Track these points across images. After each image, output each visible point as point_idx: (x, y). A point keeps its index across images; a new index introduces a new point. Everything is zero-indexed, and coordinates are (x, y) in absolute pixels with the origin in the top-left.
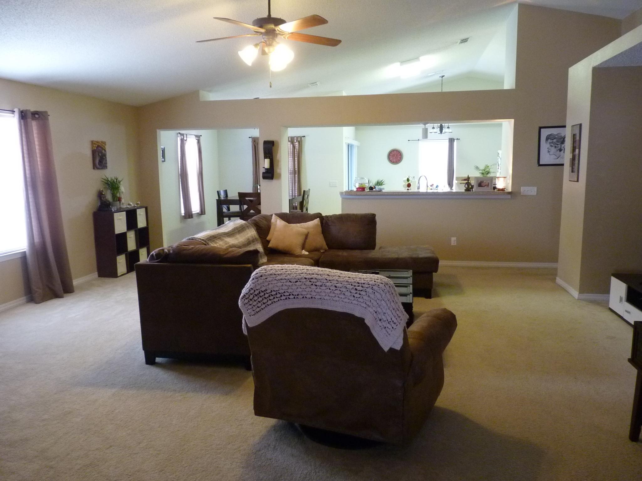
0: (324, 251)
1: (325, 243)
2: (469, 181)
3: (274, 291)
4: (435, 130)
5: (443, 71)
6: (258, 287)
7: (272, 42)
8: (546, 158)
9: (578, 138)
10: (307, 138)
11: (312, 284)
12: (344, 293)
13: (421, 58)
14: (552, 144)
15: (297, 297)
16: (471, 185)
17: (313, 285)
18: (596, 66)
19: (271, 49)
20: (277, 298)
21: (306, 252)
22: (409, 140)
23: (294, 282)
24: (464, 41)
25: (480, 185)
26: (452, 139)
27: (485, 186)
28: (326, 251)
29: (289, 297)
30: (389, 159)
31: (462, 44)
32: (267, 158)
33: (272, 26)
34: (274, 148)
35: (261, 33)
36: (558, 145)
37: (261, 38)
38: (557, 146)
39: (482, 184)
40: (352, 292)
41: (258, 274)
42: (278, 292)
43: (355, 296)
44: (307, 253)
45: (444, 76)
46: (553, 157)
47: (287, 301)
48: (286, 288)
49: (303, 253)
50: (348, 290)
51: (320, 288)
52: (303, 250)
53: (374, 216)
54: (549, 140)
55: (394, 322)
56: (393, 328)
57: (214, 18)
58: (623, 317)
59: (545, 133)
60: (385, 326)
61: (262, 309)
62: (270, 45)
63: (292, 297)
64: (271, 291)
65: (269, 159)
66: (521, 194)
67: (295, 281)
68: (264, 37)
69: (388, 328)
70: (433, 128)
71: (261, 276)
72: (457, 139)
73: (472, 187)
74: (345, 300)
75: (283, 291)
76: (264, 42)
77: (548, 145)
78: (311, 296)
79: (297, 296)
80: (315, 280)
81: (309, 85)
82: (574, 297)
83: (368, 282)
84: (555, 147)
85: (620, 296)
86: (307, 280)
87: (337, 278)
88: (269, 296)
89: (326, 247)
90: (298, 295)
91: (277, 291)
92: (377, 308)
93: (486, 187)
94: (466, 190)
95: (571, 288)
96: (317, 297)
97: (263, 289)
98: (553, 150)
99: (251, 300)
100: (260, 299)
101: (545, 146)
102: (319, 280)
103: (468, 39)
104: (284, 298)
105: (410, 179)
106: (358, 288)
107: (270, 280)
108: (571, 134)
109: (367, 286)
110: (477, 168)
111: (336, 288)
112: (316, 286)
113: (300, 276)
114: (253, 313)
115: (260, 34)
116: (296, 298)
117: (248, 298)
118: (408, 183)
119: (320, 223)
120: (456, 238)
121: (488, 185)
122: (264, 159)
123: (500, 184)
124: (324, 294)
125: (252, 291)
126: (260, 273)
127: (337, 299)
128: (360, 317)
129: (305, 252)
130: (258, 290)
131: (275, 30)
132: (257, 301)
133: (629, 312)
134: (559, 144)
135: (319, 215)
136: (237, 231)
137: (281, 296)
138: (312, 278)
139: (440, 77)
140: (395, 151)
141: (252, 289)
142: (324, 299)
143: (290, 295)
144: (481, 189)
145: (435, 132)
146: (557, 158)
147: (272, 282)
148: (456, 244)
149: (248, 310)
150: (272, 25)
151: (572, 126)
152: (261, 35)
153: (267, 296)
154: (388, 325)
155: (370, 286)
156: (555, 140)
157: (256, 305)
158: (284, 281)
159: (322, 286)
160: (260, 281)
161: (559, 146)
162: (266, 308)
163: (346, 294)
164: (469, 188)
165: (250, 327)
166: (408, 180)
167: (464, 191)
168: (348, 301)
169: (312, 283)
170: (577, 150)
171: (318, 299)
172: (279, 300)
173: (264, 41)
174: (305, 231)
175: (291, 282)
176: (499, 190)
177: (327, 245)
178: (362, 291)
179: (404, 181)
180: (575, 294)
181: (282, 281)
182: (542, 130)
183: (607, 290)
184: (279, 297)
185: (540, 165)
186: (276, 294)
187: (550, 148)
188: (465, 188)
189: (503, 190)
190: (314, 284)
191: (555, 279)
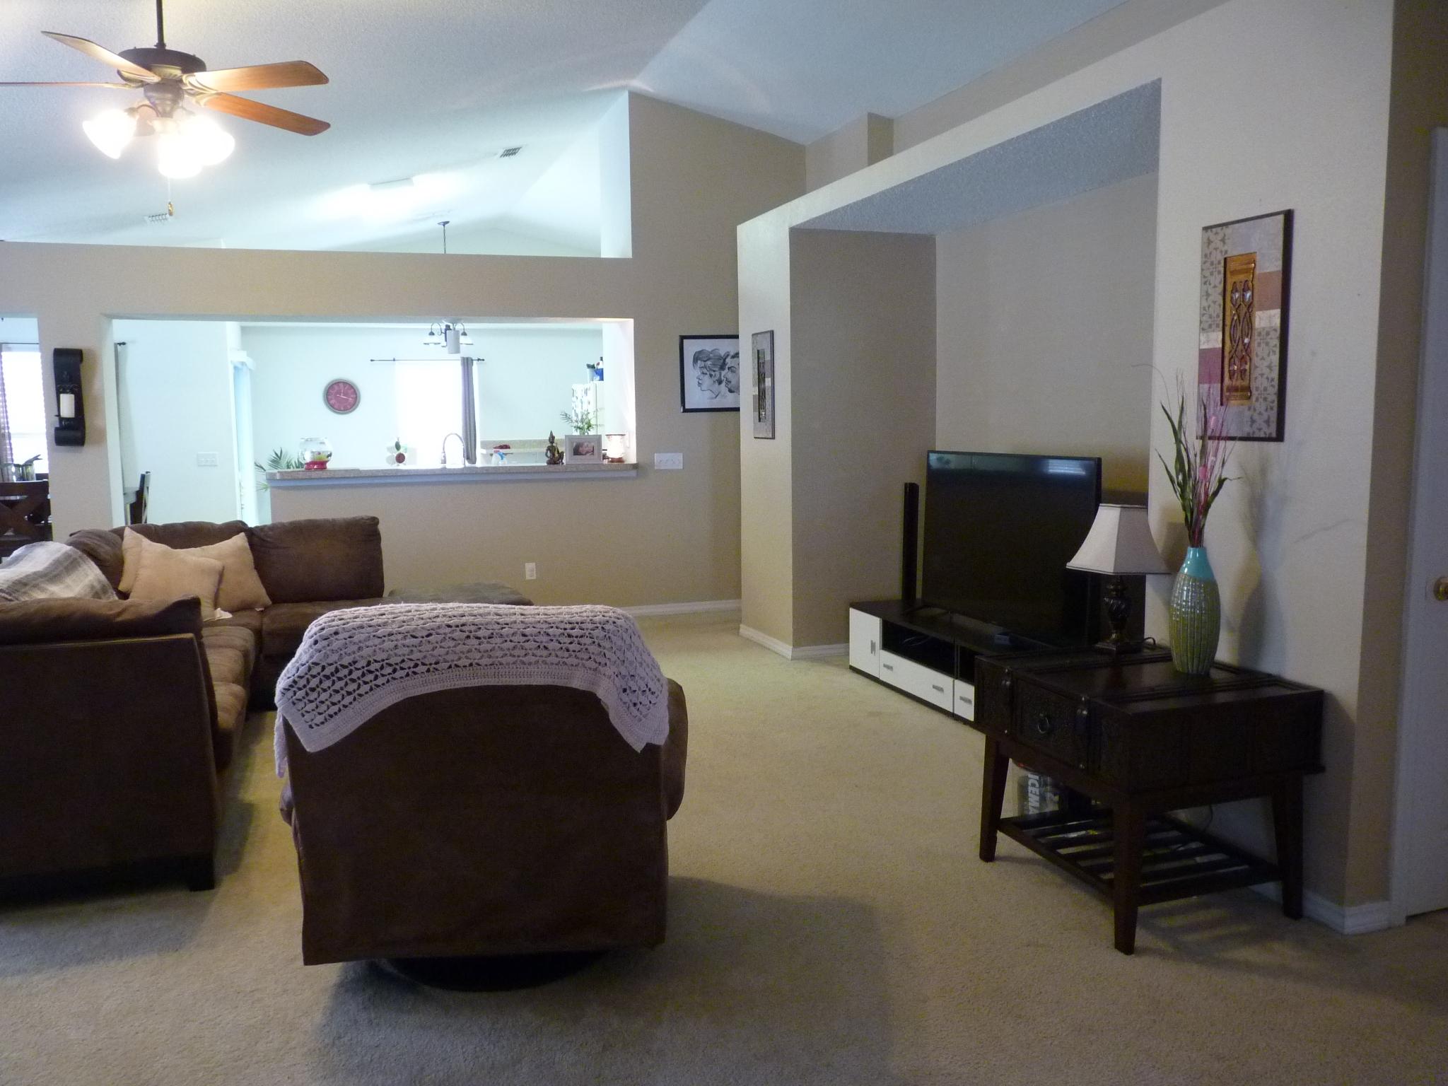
0: (263, 609)
1: (263, 591)
2: (554, 444)
3: (376, 661)
4: (435, 339)
5: (449, 212)
6: (334, 658)
7: (172, 109)
8: (697, 398)
9: (768, 358)
10: (130, 347)
11: (468, 637)
12: (546, 645)
13: (414, 179)
14: (705, 371)
15: (434, 668)
16: (558, 451)
17: (471, 637)
18: (797, 225)
19: (170, 123)
20: (383, 675)
21: (227, 613)
22: (372, 360)
23: (423, 637)
24: (511, 152)
25: (577, 451)
26: (467, 359)
27: (587, 452)
28: (266, 608)
29: (414, 670)
30: (329, 403)
31: (507, 158)
32: (64, 392)
33: (176, 72)
34: (84, 368)
35: (142, 84)
36: (714, 371)
37: (138, 97)
38: (713, 373)
39: (581, 449)
40: (562, 642)
41: (326, 630)
42: (387, 664)
43: (571, 649)
44: (228, 616)
45: (448, 222)
46: (708, 394)
47: (409, 682)
48: (406, 652)
49: (218, 616)
50: (552, 638)
51: (488, 642)
52: (216, 608)
53: (375, 521)
54: (699, 362)
55: (653, 690)
56: (650, 702)
57: (43, 32)
58: (879, 679)
59: (691, 347)
60: (635, 700)
61: (345, 706)
62: (165, 114)
63: (421, 669)
64: (369, 663)
65: (73, 396)
66: (656, 468)
67: (425, 633)
68: (150, 94)
69: (641, 703)
70: (432, 334)
71: (336, 633)
72: (479, 360)
73: (561, 456)
74: (549, 660)
75: (399, 659)
76: (149, 106)
77: (697, 372)
78: (470, 661)
79: (434, 666)
80: (473, 628)
81: (146, 218)
82: (783, 657)
83: (591, 618)
84: (711, 375)
85: (872, 641)
86: (454, 628)
87: (521, 618)
88: (363, 675)
89: (267, 600)
90: (437, 663)
91: (383, 660)
92: (618, 667)
93: (588, 455)
94: (549, 463)
95: (775, 640)
96: (484, 661)
97: (346, 661)
98: (707, 381)
99: (313, 690)
100: (339, 685)
101: (692, 373)
102: (483, 625)
103: (519, 149)
104: (403, 673)
105: (400, 444)
106: (574, 632)
107: (362, 639)
108: (753, 349)
109: (590, 626)
110: (567, 417)
111: (527, 638)
112: (478, 638)
113: (433, 622)
114: (320, 719)
115: (138, 87)
116: (431, 669)
117: (305, 686)
118: (398, 452)
119: (247, 545)
120: (534, 564)
121: (593, 451)
122: (58, 393)
123: (614, 449)
124: (499, 653)
125: (315, 671)
126: (330, 626)
127: (533, 659)
128: (584, 691)
129: (222, 612)
130: (332, 664)
131: (181, 81)
132: (330, 691)
133: (889, 668)
134: (717, 369)
135: (240, 524)
136: (61, 568)
137: (395, 671)
138: (463, 625)
139: (439, 224)
140: (341, 385)
141: (316, 664)
142: (500, 664)
143: (416, 665)
144: (579, 460)
145: (435, 344)
146: (716, 398)
147: (367, 643)
148: (534, 578)
149: (303, 716)
150: (178, 69)
151: (753, 335)
152: (142, 90)
153: (355, 675)
154: (642, 698)
155: (599, 625)
156: (709, 363)
157: (327, 700)
158: (400, 637)
159: (492, 637)
160: (335, 645)
161: (717, 373)
162: (354, 703)
163: (550, 645)
164: (554, 456)
165: (312, 751)
166: (398, 446)
167: (546, 464)
168: (556, 660)
169: (467, 633)
170: (768, 381)
171: (486, 665)
172: (388, 681)
173: (150, 104)
174: (217, 564)
175: (416, 637)
176: (613, 460)
177: (270, 594)
178: (582, 637)
179: (389, 449)
180: (787, 649)
181: (392, 638)
182: (685, 341)
183: (842, 635)
184: (389, 674)
185: (685, 411)
186: (382, 668)
187: (701, 377)
188: (547, 459)
189: (620, 460)
190: (471, 635)
191: (739, 628)
